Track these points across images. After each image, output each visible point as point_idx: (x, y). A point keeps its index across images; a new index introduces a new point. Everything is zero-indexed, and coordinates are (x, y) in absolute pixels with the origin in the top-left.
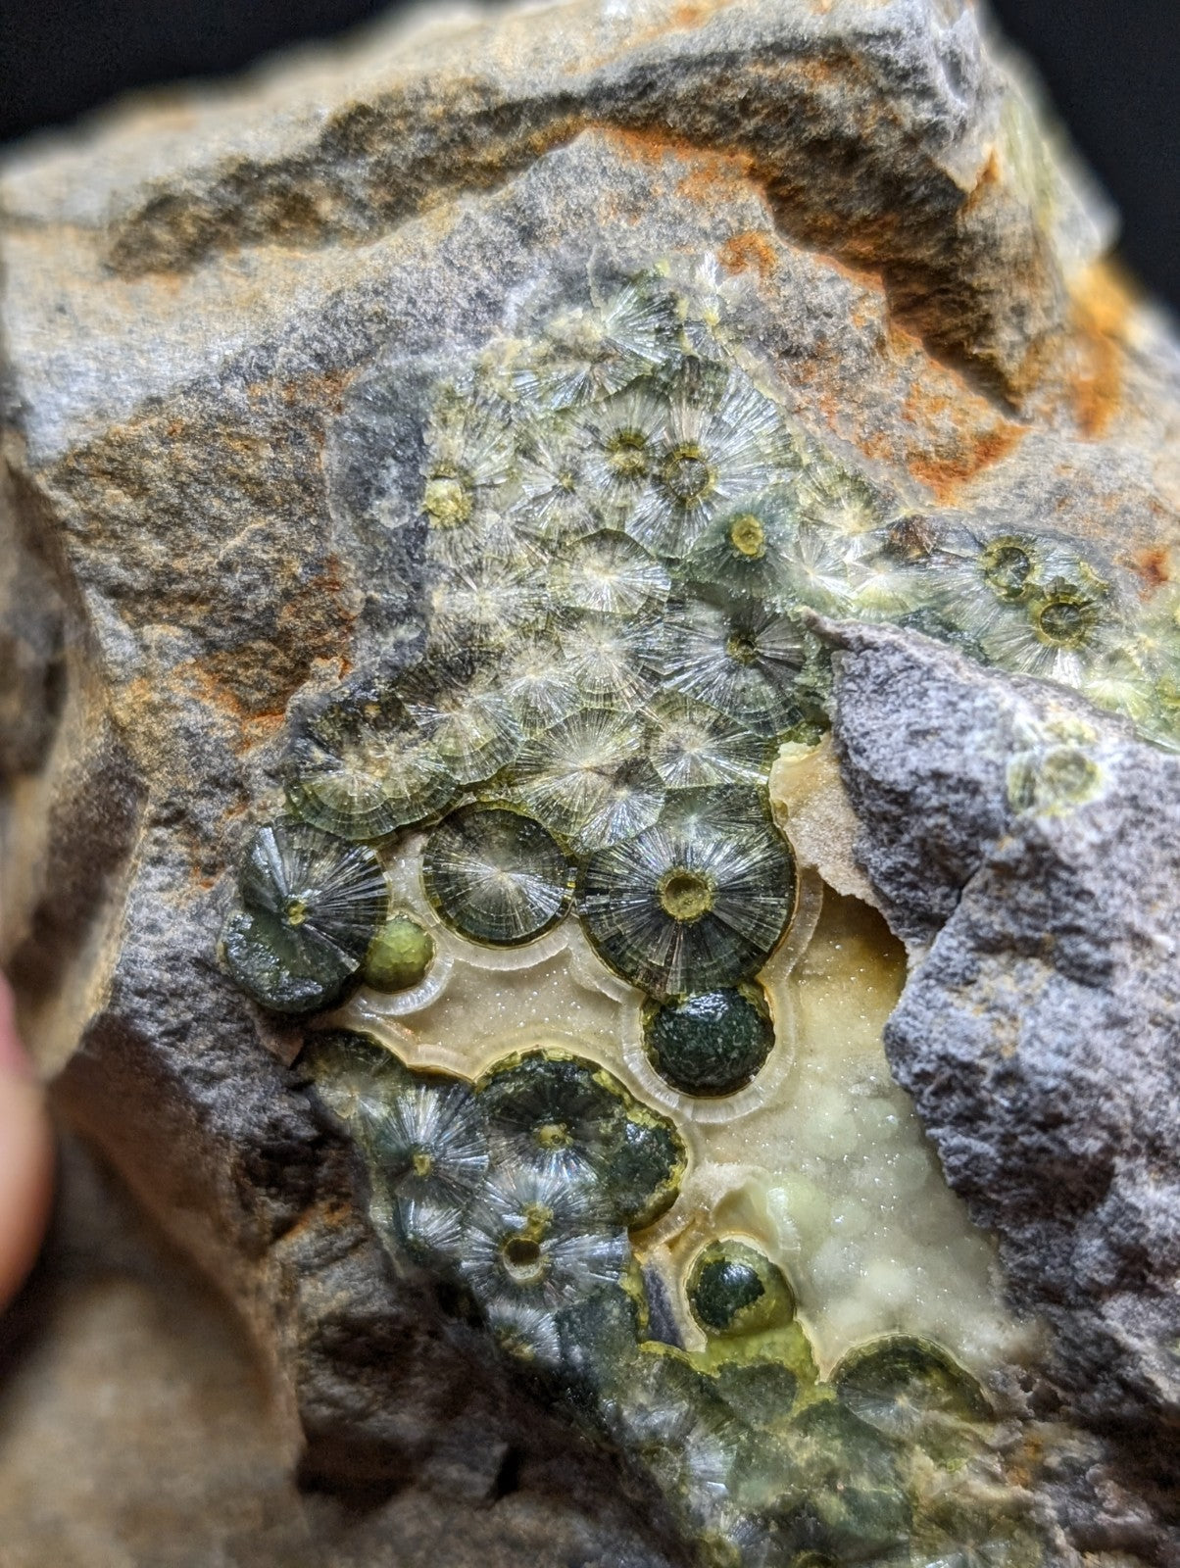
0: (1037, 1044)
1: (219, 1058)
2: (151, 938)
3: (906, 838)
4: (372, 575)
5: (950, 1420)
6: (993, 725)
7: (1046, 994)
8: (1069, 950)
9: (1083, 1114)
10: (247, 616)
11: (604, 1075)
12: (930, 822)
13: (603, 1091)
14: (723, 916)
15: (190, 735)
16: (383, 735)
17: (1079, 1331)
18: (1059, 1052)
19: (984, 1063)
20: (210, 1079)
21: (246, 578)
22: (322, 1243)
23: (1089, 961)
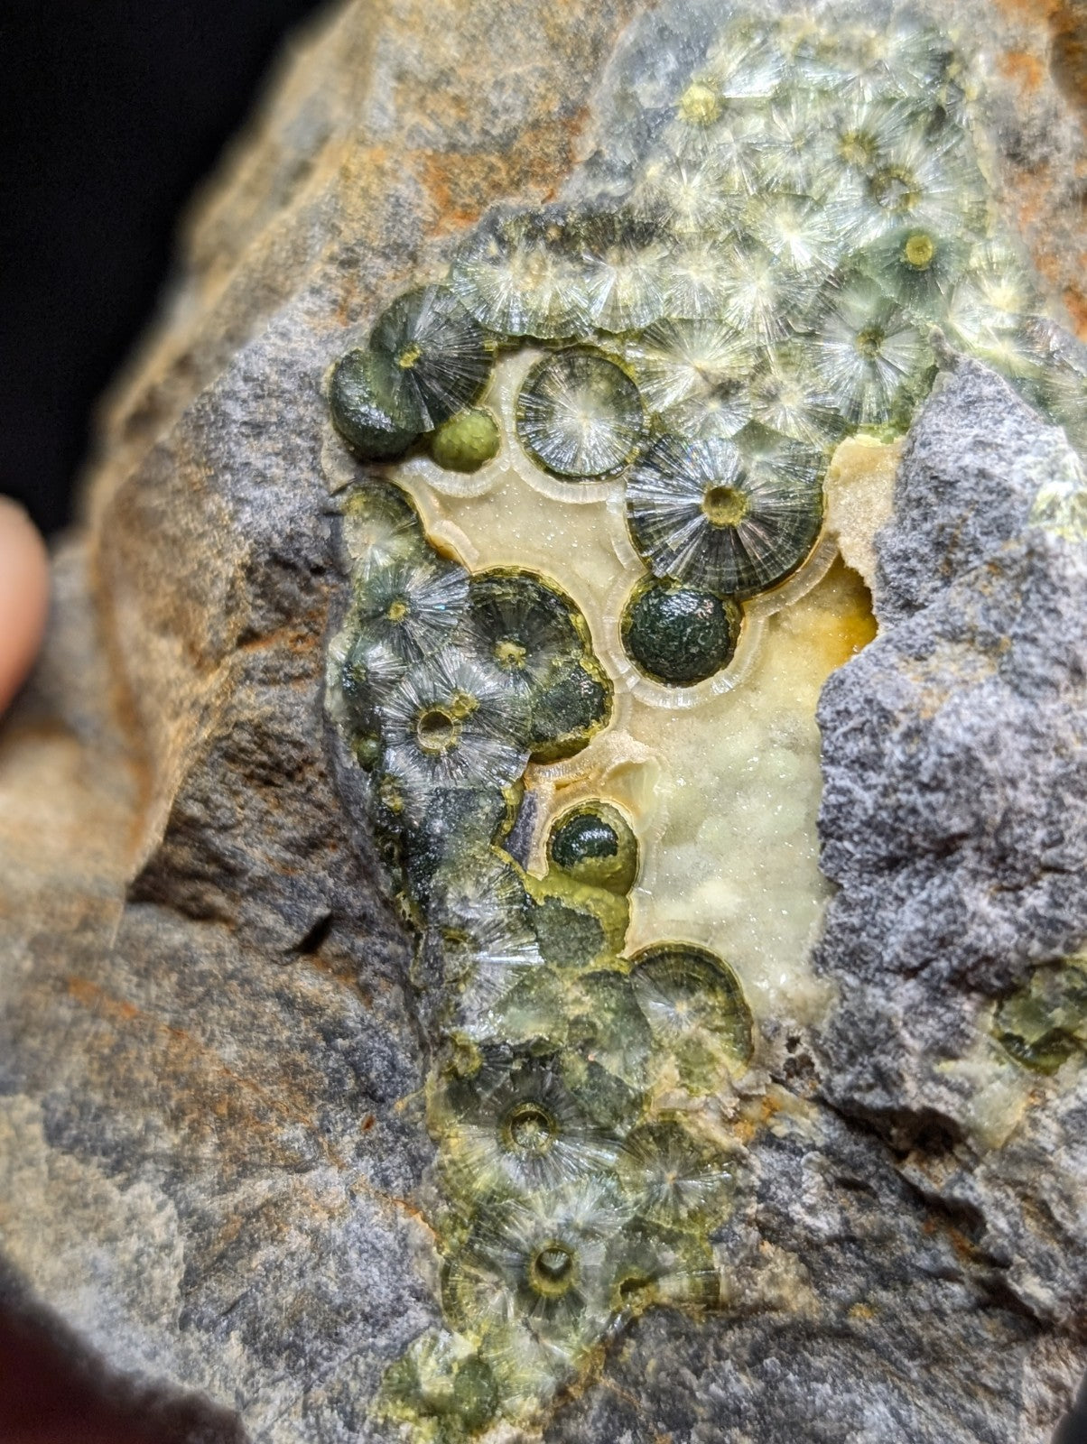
0: (953, 718)
1: (278, 465)
2: (280, 343)
3: (927, 526)
4: (609, 133)
5: (714, 1044)
6: (1047, 455)
7: (981, 686)
8: (1018, 657)
9: (963, 792)
10: (495, 132)
11: (579, 619)
12: (954, 512)
13: (572, 629)
14: (744, 537)
15: (398, 204)
16: (551, 256)
17: (862, 1006)
18: (970, 729)
19: (902, 717)
20: (262, 479)
21: (510, 101)
22: (276, 663)
23: (1030, 671)
